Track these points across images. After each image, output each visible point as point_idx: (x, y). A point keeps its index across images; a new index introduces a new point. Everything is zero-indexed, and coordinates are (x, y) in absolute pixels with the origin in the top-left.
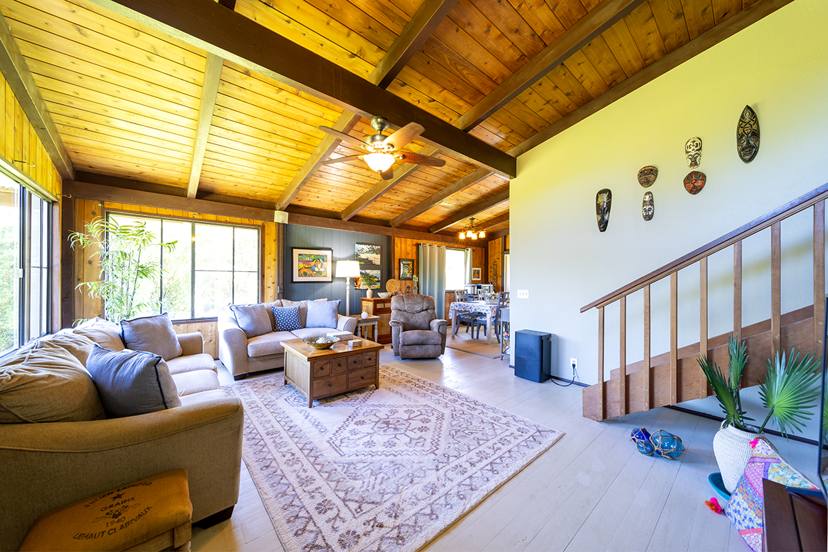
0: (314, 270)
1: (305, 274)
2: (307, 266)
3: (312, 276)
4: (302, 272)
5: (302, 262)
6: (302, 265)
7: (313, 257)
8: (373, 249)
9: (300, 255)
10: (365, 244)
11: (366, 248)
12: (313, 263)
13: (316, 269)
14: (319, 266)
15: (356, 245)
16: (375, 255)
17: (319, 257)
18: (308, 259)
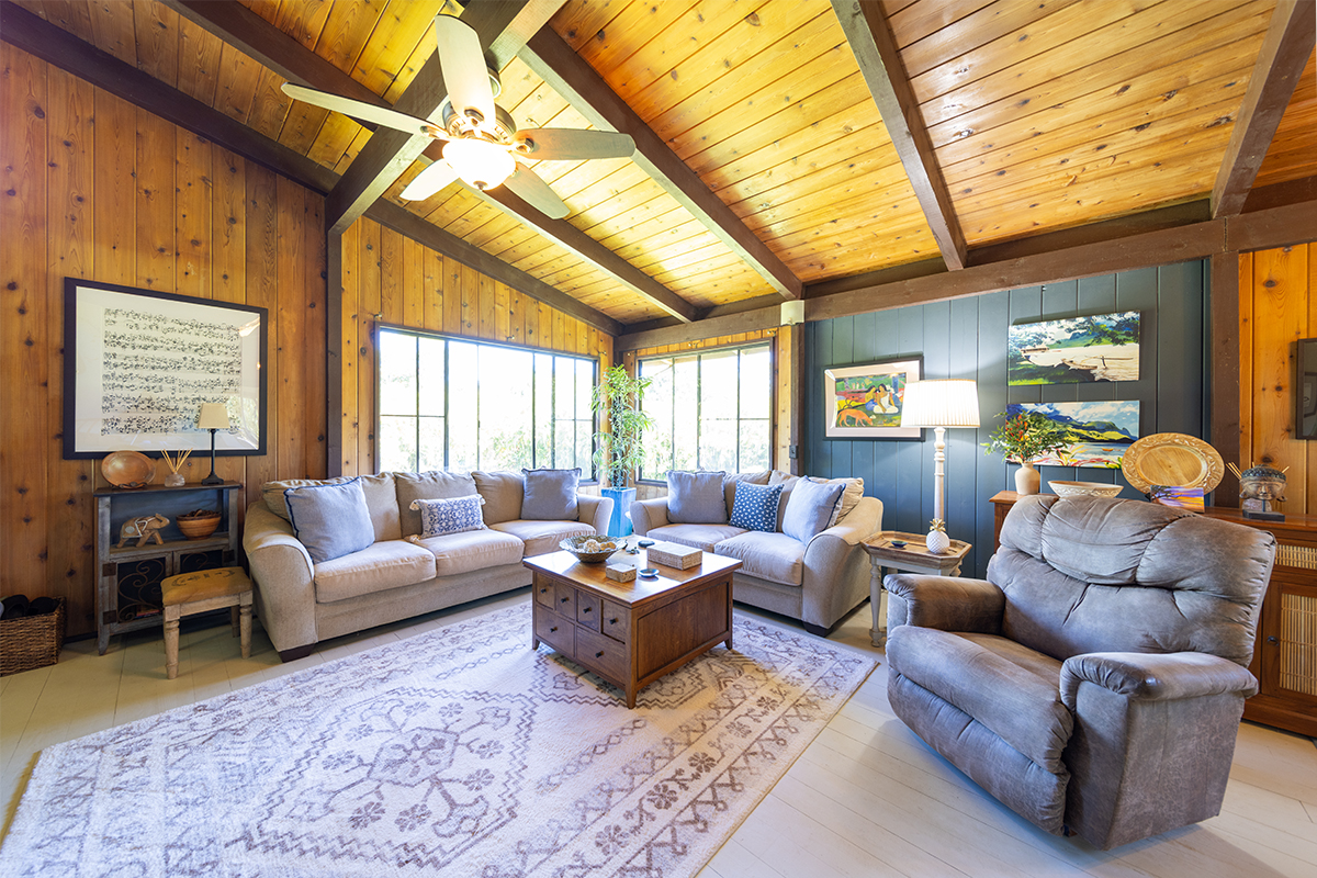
0: (870, 412)
1: (852, 422)
2: (854, 404)
3: (866, 424)
4: (844, 417)
5: (844, 394)
6: (843, 402)
7: (868, 382)
8: (1096, 327)
9: (838, 380)
10: (1049, 319)
11: (1055, 330)
12: (869, 395)
13: (877, 409)
14: (885, 400)
15: (1012, 329)
16: (1106, 348)
17: (883, 381)
18: (857, 388)
